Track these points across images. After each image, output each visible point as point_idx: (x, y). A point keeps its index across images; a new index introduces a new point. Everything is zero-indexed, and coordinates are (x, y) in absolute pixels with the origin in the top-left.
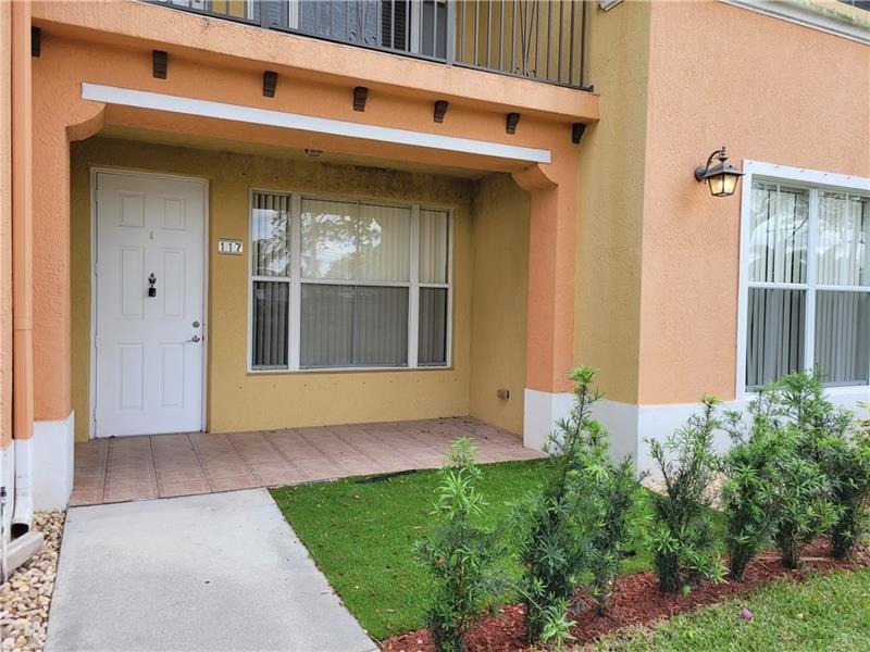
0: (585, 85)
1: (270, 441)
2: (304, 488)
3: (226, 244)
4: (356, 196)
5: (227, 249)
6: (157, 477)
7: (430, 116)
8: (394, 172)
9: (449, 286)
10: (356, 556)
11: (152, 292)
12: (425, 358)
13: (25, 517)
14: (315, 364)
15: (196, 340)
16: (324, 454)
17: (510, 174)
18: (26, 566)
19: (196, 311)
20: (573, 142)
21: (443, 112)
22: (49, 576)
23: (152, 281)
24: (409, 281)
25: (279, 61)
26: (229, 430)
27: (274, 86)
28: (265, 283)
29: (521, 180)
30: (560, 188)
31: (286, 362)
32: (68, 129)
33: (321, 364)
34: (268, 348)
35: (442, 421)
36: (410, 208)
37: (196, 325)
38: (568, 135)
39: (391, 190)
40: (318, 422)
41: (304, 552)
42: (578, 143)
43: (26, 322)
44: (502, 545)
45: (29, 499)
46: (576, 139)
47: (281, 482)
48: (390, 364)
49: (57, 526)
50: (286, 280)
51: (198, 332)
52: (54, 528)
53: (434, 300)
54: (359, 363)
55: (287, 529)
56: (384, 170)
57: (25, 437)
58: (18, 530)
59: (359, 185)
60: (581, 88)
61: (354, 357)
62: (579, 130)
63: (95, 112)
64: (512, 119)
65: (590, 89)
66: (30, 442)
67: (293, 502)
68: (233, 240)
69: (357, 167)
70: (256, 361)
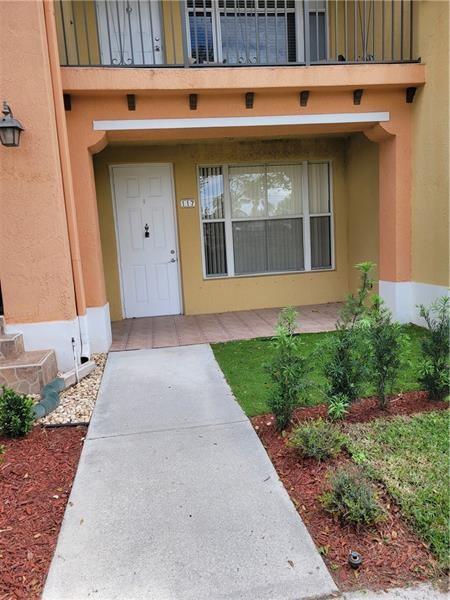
0: (414, 59)
1: (218, 319)
2: (229, 343)
3: (185, 202)
4: (263, 161)
5: (186, 205)
6: (153, 337)
7: (297, 102)
8: (288, 141)
9: (331, 214)
10: (249, 377)
11: (147, 235)
12: (316, 263)
13: (86, 354)
14: (244, 272)
15: (173, 261)
16: (247, 326)
17: (362, 132)
18: (88, 376)
19: (172, 245)
20: (408, 102)
21: (306, 99)
22: (98, 381)
23: (147, 229)
24: (302, 213)
25: (196, 87)
26: (196, 313)
27: (196, 102)
28: (210, 223)
29: (371, 135)
30: (397, 138)
31: (226, 272)
32: (89, 149)
33: (248, 272)
34: (215, 263)
35: (329, 304)
36: (301, 164)
37: (172, 252)
38: (404, 98)
39: (286, 154)
40: (248, 308)
41: (222, 375)
42: (411, 102)
43: (77, 257)
44: (310, 366)
45: (88, 345)
46: (410, 99)
47: (217, 341)
48: (293, 269)
49: (103, 360)
50: (223, 220)
51: (174, 256)
52: (101, 361)
53: (321, 225)
54: (272, 270)
55: (216, 364)
56: (281, 140)
57: (83, 315)
58: (84, 360)
59: (265, 153)
60: (411, 62)
61: (269, 266)
62: (411, 92)
63: (100, 137)
64: (357, 94)
65: (418, 61)
66: (85, 317)
67: (221, 351)
68: (188, 199)
69: (263, 141)
70: (209, 272)
